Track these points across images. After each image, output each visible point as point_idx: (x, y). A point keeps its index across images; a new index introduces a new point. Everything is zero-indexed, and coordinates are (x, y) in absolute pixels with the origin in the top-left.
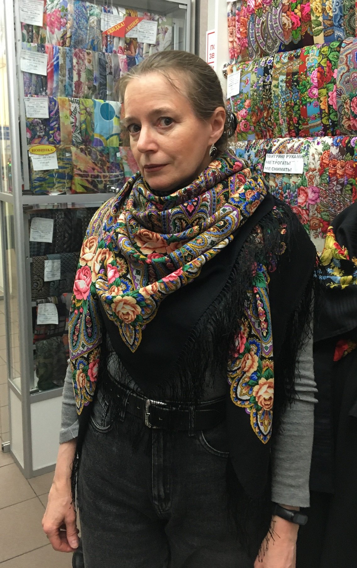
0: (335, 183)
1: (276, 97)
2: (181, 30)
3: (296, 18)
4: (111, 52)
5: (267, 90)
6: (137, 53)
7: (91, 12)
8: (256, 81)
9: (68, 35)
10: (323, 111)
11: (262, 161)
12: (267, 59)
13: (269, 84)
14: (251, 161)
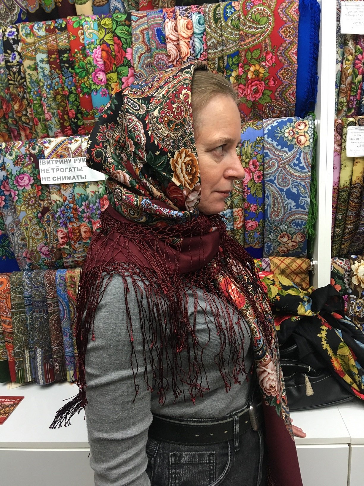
1: (35, 83)
5: (14, 73)
11: (28, 170)
12: (5, 30)
13: (17, 66)
14: (7, 171)
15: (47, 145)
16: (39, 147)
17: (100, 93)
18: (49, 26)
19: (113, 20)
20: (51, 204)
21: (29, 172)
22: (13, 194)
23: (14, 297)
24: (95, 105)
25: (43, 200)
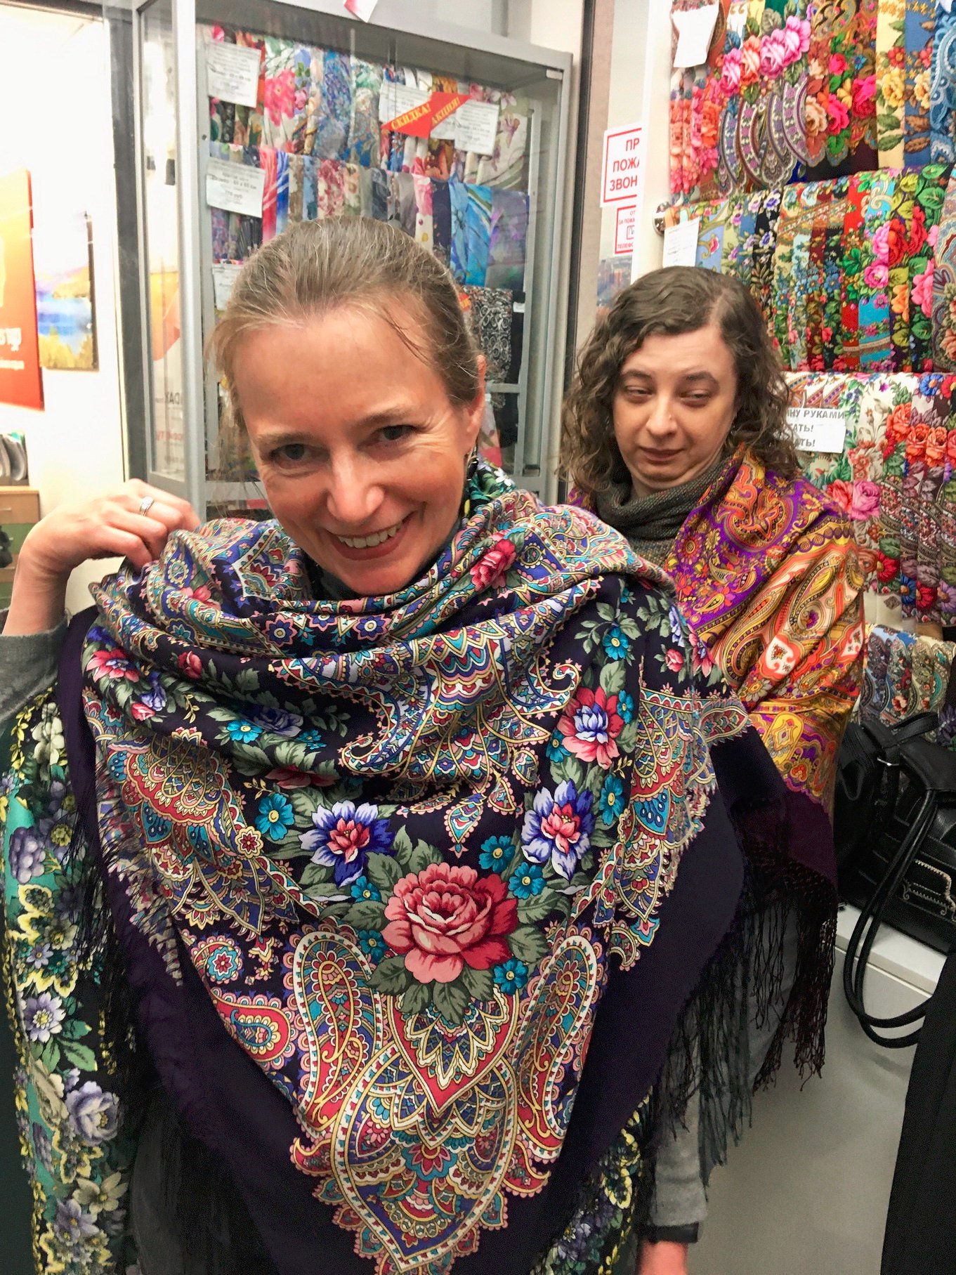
0: (920, 476)
1: (785, 281)
2: (545, 127)
3: (840, 109)
4: (399, 170)
5: (762, 266)
6: (452, 174)
7: (360, 80)
8: (736, 244)
9: (310, 128)
10: (898, 317)
12: (767, 197)
13: (767, 253)
17: (873, 302)
18: (825, 189)
19: (921, 177)
24: (861, 323)
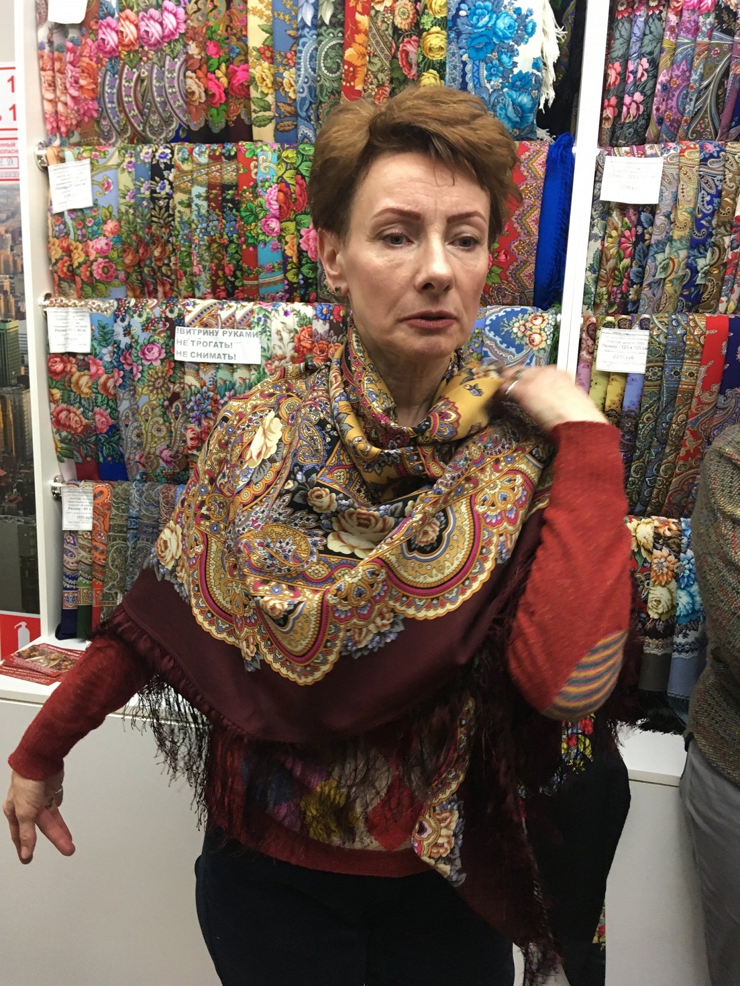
1: (186, 224)
3: (219, 87)
5: (161, 208)
8: (132, 187)
10: (290, 260)
11: (160, 339)
12: (157, 150)
13: (165, 198)
14: (132, 338)
15: (189, 308)
16: (180, 309)
17: (269, 246)
18: (214, 151)
19: (298, 153)
20: (183, 389)
21: (161, 341)
22: (135, 369)
23: (115, 515)
24: (260, 263)
25: (174, 383)
